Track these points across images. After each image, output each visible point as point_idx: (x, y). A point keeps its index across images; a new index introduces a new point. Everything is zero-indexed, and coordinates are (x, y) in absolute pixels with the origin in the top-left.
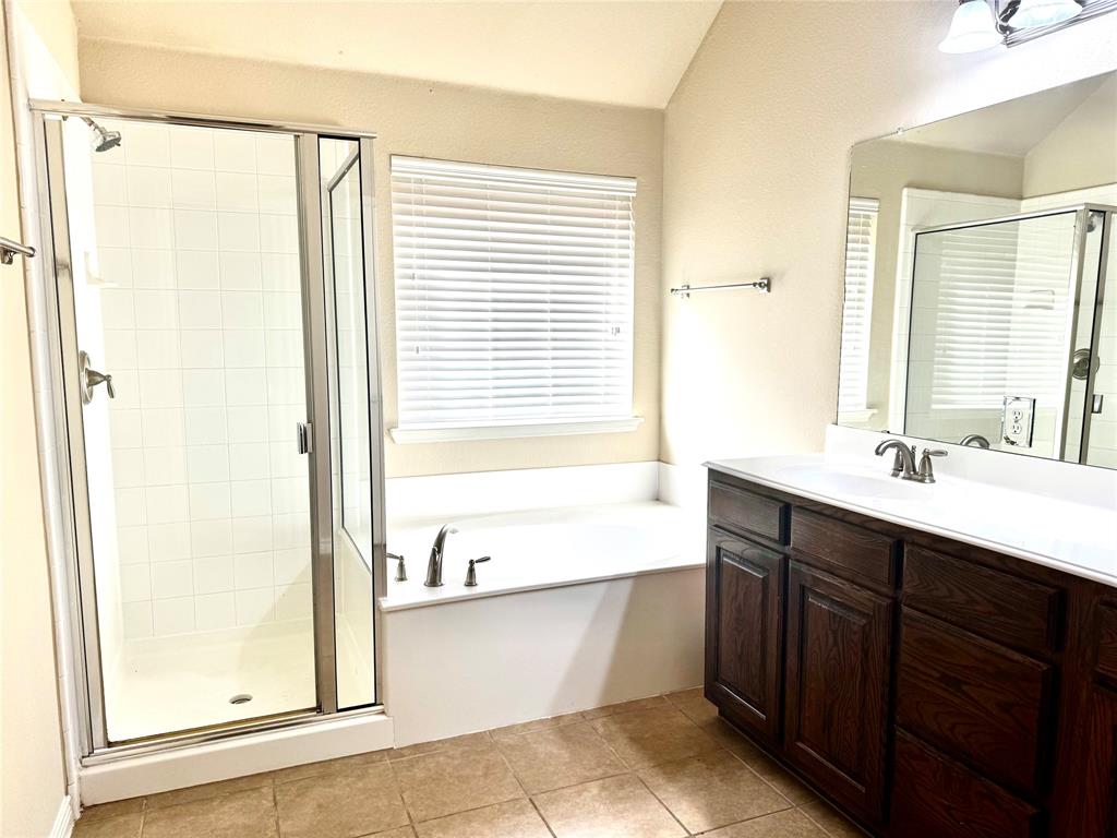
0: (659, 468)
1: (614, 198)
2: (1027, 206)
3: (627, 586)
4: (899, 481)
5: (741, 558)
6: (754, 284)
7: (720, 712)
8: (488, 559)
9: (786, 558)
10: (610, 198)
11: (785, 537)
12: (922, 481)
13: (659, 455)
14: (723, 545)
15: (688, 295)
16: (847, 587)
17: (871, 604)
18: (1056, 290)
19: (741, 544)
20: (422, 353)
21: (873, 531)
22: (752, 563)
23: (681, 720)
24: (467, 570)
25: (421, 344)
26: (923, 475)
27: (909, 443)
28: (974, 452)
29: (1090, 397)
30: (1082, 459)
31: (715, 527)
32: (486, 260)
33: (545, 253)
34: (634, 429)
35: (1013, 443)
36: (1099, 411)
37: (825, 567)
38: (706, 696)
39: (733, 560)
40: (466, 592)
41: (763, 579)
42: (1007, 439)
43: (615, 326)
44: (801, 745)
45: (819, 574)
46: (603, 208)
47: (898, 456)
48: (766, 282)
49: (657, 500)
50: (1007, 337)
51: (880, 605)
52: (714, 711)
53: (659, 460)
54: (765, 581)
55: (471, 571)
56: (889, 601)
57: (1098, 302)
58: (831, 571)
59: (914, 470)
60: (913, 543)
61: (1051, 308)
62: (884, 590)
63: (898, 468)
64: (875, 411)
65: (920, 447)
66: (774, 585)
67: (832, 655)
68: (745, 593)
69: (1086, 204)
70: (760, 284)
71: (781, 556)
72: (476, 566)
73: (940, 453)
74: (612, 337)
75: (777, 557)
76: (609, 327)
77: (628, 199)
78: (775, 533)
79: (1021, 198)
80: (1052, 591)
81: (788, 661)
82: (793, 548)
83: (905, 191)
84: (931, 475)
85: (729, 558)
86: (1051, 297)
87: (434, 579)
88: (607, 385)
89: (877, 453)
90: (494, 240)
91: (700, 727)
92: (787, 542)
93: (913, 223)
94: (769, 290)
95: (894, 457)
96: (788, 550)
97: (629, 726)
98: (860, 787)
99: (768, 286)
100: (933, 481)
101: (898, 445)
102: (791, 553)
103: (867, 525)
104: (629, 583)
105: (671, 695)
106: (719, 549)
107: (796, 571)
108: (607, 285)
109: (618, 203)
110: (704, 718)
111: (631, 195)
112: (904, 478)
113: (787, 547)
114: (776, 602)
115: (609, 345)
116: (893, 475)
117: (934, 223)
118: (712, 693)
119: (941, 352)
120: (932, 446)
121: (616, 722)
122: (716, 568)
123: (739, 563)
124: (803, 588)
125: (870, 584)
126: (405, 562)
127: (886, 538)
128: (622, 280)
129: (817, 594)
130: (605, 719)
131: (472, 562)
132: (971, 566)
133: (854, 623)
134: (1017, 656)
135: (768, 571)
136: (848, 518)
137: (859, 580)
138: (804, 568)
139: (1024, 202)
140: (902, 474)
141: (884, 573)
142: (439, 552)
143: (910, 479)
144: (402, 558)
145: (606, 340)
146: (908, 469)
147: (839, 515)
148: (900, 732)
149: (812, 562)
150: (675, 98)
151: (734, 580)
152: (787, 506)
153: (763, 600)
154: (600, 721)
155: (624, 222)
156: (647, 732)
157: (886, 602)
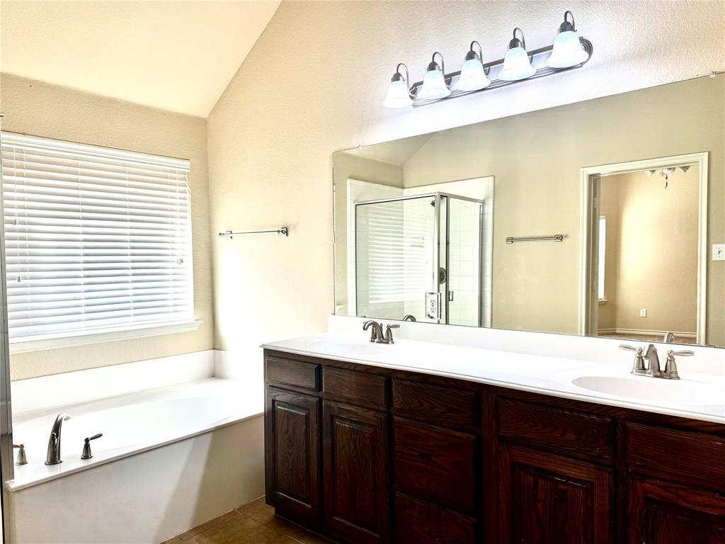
0: (214, 353)
1: (175, 172)
2: (407, 192)
3: (208, 437)
4: (375, 344)
5: (289, 405)
6: (278, 231)
7: (276, 511)
8: (100, 435)
9: (320, 400)
10: (172, 171)
11: (319, 387)
12: (388, 343)
13: (214, 345)
14: (277, 398)
15: (231, 237)
16: (360, 411)
17: (375, 419)
18: (425, 238)
19: (290, 395)
20: (22, 282)
21: (374, 374)
22: (298, 406)
23: (250, 523)
24: (83, 446)
25: (21, 274)
26: (388, 339)
27: (379, 322)
28: (409, 323)
29: (448, 293)
30: (447, 323)
31: (271, 386)
32: (78, 211)
33: (125, 207)
34: (196, 329)
35: (432, 318)
36: (452, 300)
37: (346, 401)
38: (267, 503)
39: (284, 407)
40: (82, 464)
41: (306, 415)
42: (429, 315)
43: (180, 258)
44: (336, 519)
45: (342, 406)
46: (167, 178)
47: (373, 330)
48: (285, 230)
49: (214, 376)
50: (402, 262)
51: (381, 418)
52: (272, 511)
53: (214, 349)
54: (307, 417)
55: (87, 447)
56: (386, 415)
57: (447, 243)
58: (349, 402)
59: (383, 337)
60: (397, 378)
61: (422, 247)
62: (382, 408)
63: (374, 337)
64: (341, 306)
65: (385, 324)
66: (313, 418)
67: (353, 455)
68: (294, 428)
69: (439, 192)
70: (282, 231)
71: (317, 399)
72: (91, 442)
73: (397, 326)
74: (177, 265)
75: (315, 400)
76: (174, 258)
77: (184, 173)
78: (312, 385)
79: (404, 188)
80: (473, 394)
81: (325, 465)
82: (325, 392)
83: (348, 180)
84: (392, 339)
85: (281, 406)
86: (422, 241)
87: (54, 458)
88: (176, 299)
89: (364, 329)
90: (83, 197)
91: (266, 525)
92: (320, 389)
93: (354, 199)
94: (287, 235)
95: (371, 330)
96: (320, 394)
97: (215, 537)
98: (375, 535)
99: (287, 233)
100: (393, 343)
101: (374, 324)
102: (324, 396)
103: (370, 371)
104: (210, 436)
105: (241, 508)
106: (274, 401)
107: (328, 407)
108: (173, 230)
109: (177, 175)
110: (266, 518)
111: (186, 171)
112: (377, 342)
113: (320, 393)
114: (315, 428)
115: (175, 271)
116: (371, 341)
117: (363, 200)
118: (271, 499)
119: (372, 271)
120: (392, 323)
121: (206, 537)
122: (272, 415)
123: (288, 408)
124: (332, 417)
125: (374, 407)
126: (25, 449)
127: (382, 378)
128: (183, 227)
129: (342, 418)
130: (197, 536)
131: (87, 440)
132: (430, 386)
133: (366, 433)
134: (458, 434)
135: (309, 410)
136: (358, 369)
137: (366, 405)
138: (333, 404)
139: (405, 190)
140: (376, 340)
141: (382, 399)
142: (57, 436)
143: (381, 342)
144: (22, 446)
145: (173, 268)
146: (379, 338)
147: (352, 368)
148: (398, 494)
149: (337, 399)
150: (212, 112)
151: (286, 420)
152: (320, 367)
153: (306, 430)
154: (194, 538)
155: (183, 188)
156: (229, 538)
157: (383, 416)
